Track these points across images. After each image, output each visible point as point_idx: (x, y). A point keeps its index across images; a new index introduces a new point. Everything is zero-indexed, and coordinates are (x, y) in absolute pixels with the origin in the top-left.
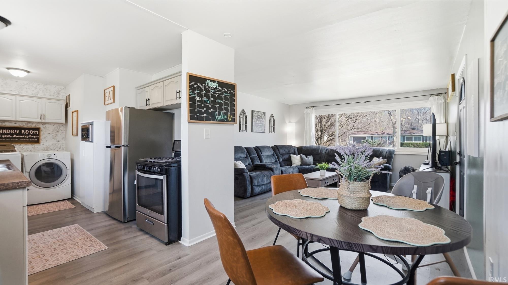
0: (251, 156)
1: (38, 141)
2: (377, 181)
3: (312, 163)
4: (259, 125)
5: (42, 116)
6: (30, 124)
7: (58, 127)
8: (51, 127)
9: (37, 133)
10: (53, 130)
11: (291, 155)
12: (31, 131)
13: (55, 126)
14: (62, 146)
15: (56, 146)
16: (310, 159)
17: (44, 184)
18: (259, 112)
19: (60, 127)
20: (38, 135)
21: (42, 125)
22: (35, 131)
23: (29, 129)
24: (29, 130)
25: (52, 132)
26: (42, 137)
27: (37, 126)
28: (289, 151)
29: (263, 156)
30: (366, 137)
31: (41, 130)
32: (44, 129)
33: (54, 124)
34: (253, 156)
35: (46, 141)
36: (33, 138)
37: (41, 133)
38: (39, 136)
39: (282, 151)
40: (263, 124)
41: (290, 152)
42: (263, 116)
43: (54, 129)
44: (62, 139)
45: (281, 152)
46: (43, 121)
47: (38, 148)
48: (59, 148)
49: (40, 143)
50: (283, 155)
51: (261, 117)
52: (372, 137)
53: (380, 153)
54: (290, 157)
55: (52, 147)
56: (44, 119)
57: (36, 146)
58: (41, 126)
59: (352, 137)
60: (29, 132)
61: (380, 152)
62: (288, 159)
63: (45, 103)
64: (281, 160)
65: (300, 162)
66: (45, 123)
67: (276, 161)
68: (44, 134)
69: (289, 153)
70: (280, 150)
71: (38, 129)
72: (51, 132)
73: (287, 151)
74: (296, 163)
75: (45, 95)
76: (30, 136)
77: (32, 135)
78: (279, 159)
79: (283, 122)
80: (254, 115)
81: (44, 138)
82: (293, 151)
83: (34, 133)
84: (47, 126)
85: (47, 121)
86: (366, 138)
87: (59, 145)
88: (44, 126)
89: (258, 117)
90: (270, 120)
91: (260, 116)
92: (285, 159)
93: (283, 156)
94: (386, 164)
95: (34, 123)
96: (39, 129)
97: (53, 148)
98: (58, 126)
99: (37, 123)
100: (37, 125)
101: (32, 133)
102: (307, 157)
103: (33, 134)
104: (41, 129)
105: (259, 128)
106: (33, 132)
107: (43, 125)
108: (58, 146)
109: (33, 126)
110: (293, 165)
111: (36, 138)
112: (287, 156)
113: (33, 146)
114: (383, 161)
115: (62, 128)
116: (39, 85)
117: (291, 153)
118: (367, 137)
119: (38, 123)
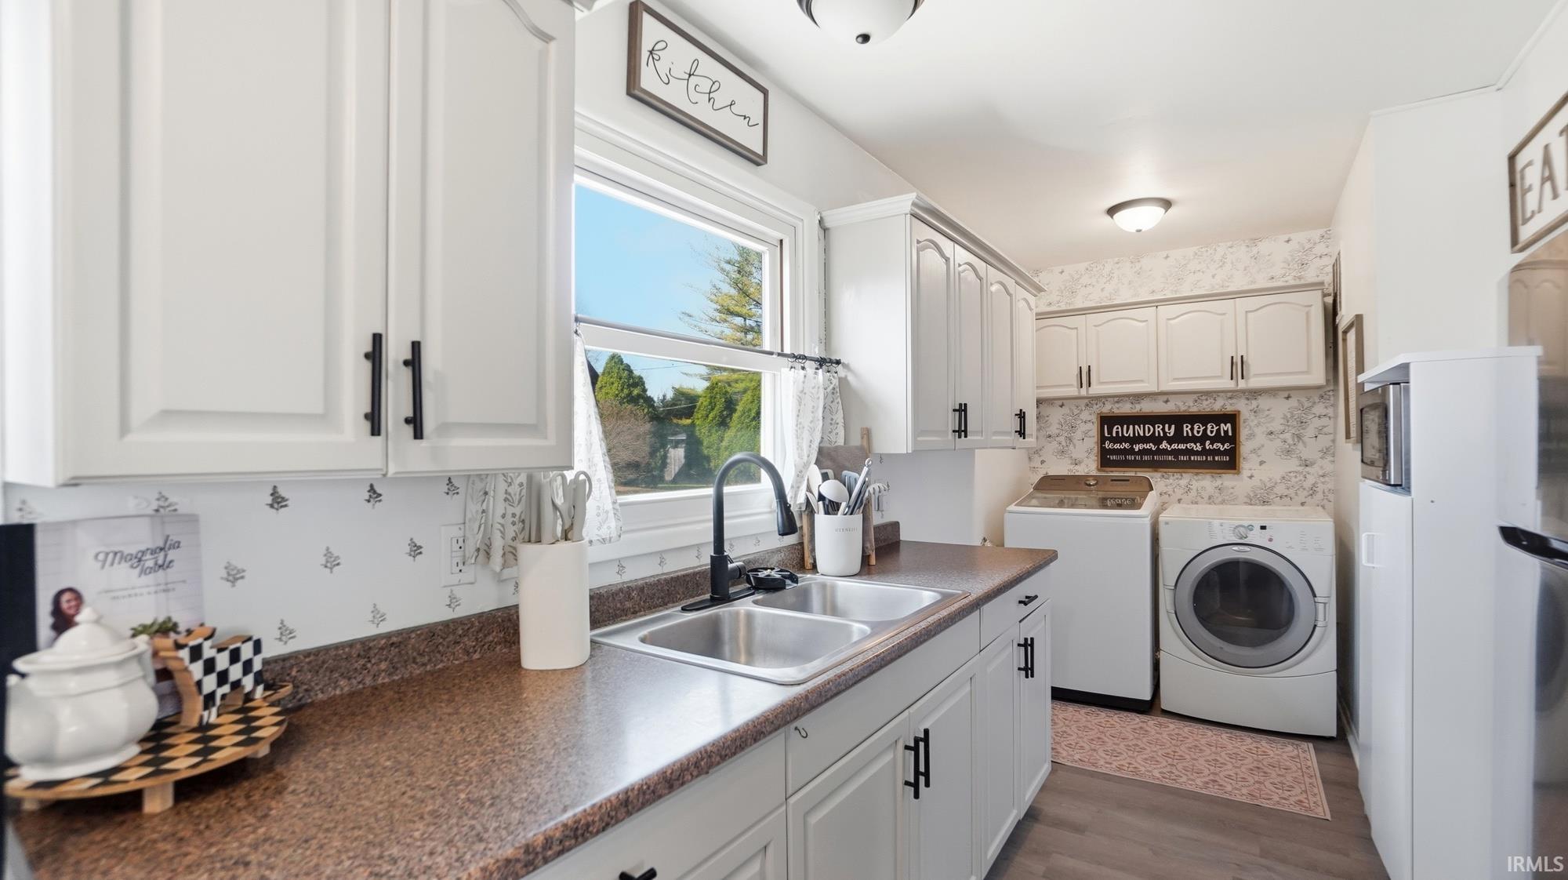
1: (1230, 462)
5: (1238, 367)
6: (1207, 400)
7: (1306, 404)
8: (1279, 409)
9: (1230, 434)
10: (1285, 417)
12: (1209, 426)
13: (1293, 402)
14: (1323, 483)
15: (1297, 482)
17: (1221, 648)
19: (1315, 403)
20: (1233, 439)
21: (1246, 402)
22: (1222, 425)
23: (1204, 419)
24: (1205, 425)
25: (1282, 428)
26: (1246, 447)
27: (1230, 408)
31: (1242, 421)
32: (1253, 418)
33: (1288, 392)
35: (1262, 463)
36: (1217, 452)
37: (1244, 433)
38: (1235, 444)
43: (1289, 415)
44: (1321, 454)
46: (1242, 384)
47: (1232, 490)
48: (1311, 492)
49: (1238, 473)
55: (1280, 489)
56: (1243, 378)
57: (1227, 480)
58: (1241, 406)
60: (1205, 431)
63: (1247, 312)
66: (1254, 394)
68: (1252, 436)
71: (1232, 418)
72: (1276, 426)
75: (1253, 282)
76: (1208, 442)
77: (1213, 440)
81: (1254, 451)
83: (1218, 431)
84: (1264, 402)
85: (1254, 383)
87: (1311, 480)
88: (1254, 403)
95: (1219, 394)
96: (1235, 415)
97: (1286, 492)
98: (1304, 400)
99: (1229, 394)
100: (1230, 401)
101: (1213, 434)
103: (1217, 438)
104: (1242, 418)
106: (1216, 428)
107: (1248, 399)
108: (1308, 484)
109: (1217, 406)
111: (1225, 453)
113: (1219, 482)
115: (1319, 409)
116: (1234, 249)
119: (1233, 394)
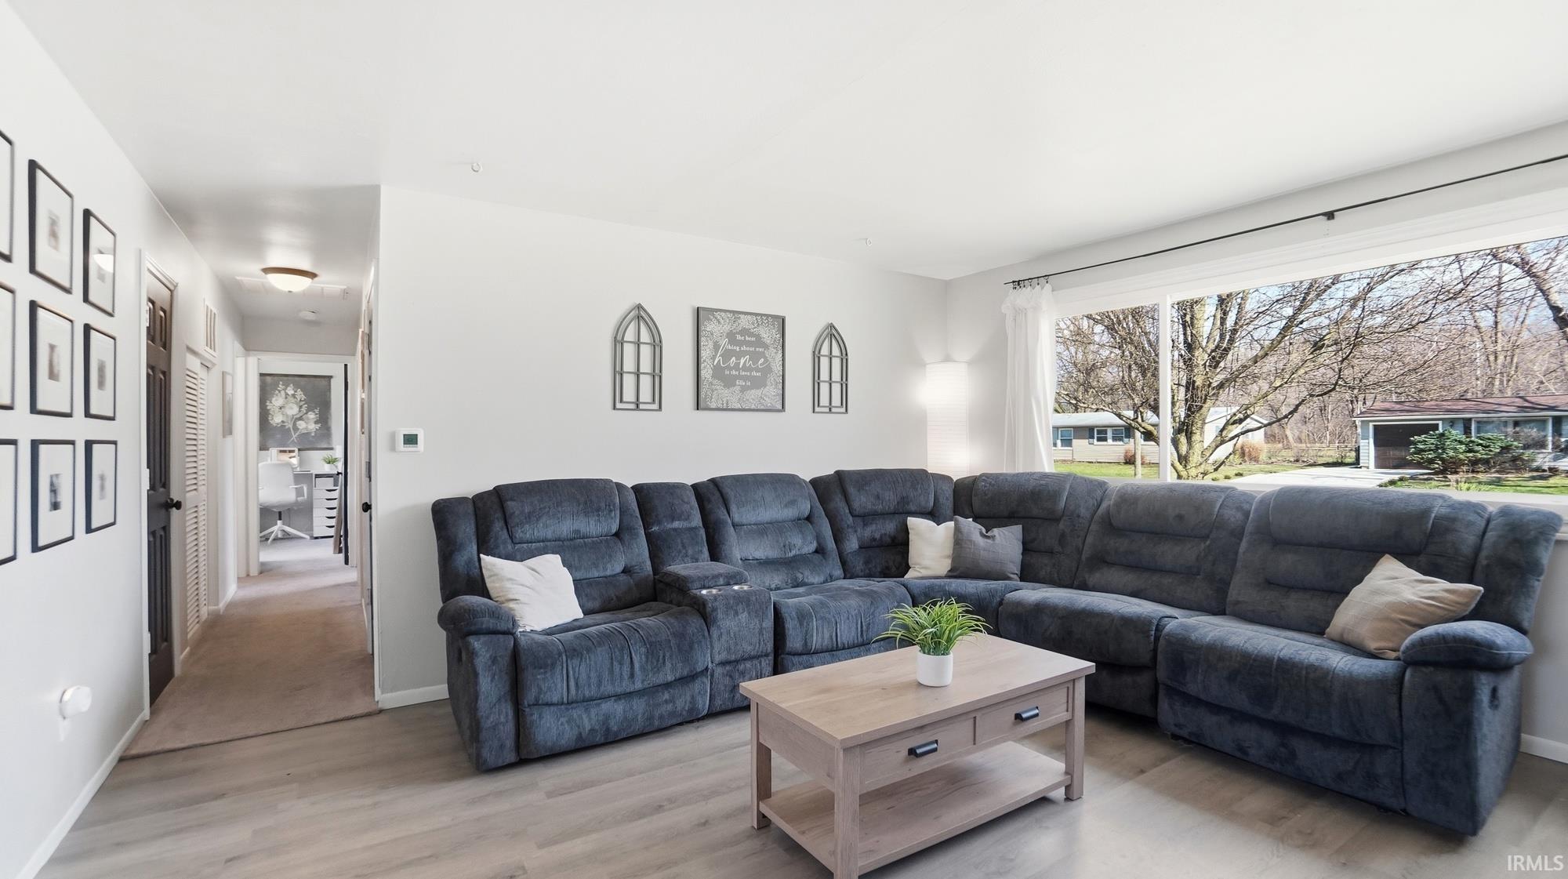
0: (655, 528)
2: (1386, 747)
3: (1014, 568)
4: (745, 378)
11: (912, 521)
16: (1006, 542)
18: (742, 316)
28: (904, 500)
29: (734, 525)
30: (1438, 424)
34: (669, 526)
39: (862, 501)
40: (768, 370)
41: (908, 504)
42: (768, 334)
45: (856, 505)
50: (866, 517)
51: (758, 337)
52: (1467, 423)
53: (1431, 534)
54: (905, 530)
59: (1371, 424)
61: (1430, 525)
62: (893, 539)
64: (852, 544)
65: (948, 557)
67: (820, 551)
69: (903, 511)
70: (852, 490)
73: (890, 499)
74: (926, 562)
78: (838, 538)
79: (908, 360)
80: (709, 327)
82: (927, 501)
86: (1436, 427)
89: (739, 337)
90: (816, 357)
91: (752, 335)
92: (874, 540)
93: (865, 525)
94: (1475, 615)
102: (989, 534)
105: (744, 389)
110: (910, 575)
112: (889, 527)
114: (1447, 591)
117: (912, 508)
118: (1440, 423)
